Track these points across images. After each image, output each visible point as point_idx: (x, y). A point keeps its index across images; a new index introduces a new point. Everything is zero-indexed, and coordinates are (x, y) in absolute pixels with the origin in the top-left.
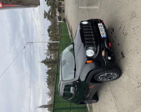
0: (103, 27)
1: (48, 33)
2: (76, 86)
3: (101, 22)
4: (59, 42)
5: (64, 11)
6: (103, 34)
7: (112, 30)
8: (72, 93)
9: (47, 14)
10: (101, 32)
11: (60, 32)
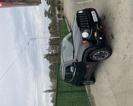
0: (95, 14)
1: (49, 31)
2: (75, 66)
3: (94, 10)
4: (59, 37)
5: (63, 9)
6: (95, 19)
7: (104, 18)
8: (72, 71)
9: (47, 12)
10: (94, 18)
11: (59, 29)
